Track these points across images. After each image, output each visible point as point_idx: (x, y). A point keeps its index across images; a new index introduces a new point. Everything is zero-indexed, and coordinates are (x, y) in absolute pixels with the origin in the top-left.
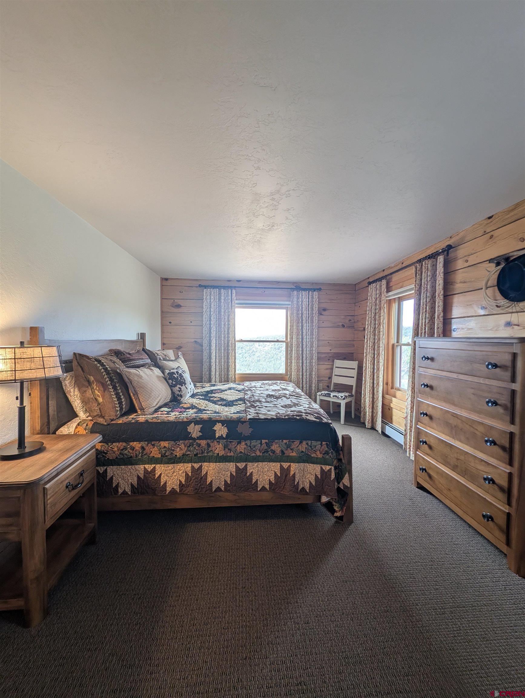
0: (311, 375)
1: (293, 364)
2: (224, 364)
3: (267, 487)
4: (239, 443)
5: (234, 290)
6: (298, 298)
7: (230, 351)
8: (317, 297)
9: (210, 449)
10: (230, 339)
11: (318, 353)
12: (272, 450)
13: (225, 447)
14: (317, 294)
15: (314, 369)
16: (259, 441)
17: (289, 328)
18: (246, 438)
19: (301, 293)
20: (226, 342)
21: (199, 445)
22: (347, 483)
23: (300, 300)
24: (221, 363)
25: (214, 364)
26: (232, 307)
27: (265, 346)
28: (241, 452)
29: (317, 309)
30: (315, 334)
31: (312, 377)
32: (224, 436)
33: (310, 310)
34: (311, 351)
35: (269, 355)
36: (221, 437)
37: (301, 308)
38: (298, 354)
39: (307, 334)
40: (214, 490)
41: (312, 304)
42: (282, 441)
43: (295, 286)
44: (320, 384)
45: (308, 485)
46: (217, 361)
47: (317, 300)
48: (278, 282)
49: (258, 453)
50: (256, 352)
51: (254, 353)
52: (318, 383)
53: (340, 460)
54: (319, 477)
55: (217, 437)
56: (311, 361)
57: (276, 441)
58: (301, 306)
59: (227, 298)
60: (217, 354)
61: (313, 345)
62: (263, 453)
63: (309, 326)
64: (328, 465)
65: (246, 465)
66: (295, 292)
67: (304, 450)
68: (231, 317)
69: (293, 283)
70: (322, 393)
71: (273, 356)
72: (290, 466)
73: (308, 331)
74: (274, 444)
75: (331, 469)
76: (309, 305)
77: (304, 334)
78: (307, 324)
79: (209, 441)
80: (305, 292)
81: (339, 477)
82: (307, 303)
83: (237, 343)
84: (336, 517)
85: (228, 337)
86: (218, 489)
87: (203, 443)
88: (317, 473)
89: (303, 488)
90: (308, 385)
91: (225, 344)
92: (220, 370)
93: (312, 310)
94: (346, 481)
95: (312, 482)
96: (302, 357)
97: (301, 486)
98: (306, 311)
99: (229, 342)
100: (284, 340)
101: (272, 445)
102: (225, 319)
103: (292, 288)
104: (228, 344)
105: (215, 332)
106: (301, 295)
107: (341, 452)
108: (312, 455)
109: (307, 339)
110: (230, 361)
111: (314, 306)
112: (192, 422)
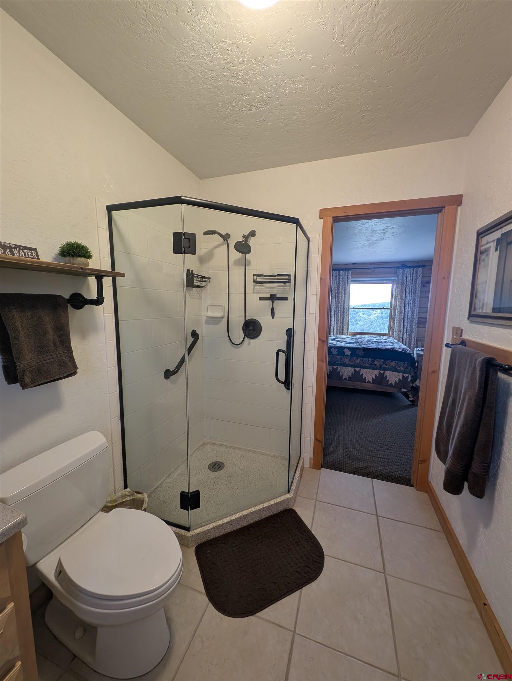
0: (410, 335)
1: (395, 326)
2: (340, 325)
3: (371, 381)
4: (357, 359)
5: (350, 271)
6: (403, 274)
7: (345, 316)
8: (421, 272)
9: (342, 360)
10: (346, 307)
11: (418, 318)
12: (374, 364)
13: (349, 360)
14: (421, 270)
15: (414, 330)
16: (367, 359)
17: (394, 298)
18: (360, 357)
19: (406, 270)
20: (342, 309)
21: (336, 358)
22: (418, 384)
23: (405, 276)
24: (338, 323)
25: (333, 325)
26: (347, 283)
27: (370, 315)
28: (358, 363)
29: (420, 282)
30: (416, 303)
31: (412, 337)
32: (349, 355)
33: (413, 283)
34: (412, 316)
35: (375, 325)
36: (347, 355)
37: (405, 282)
38: (400, 319)
39: (410, 303)
40: (343, 379)
41: (416, 278)
42: (381, 360)
43: (402, 265)
44: (419, 343)
45: (394, 382)
46: (335, 322)
47: (421, 275)
48: (387, 263)
49: (367, 365)
50: (360, 320)
51: (357, 322)
52: (416, 342)
53: (415, 373)
54: (401, 379)
55: (345, 355)
56: (412, 324)
57: (377, 360)
58: (405, 280)
59: (344, 277)
60: (335, 317)
61: (414, 311)
62: (369, 365)
63: (411, 296)
64: (407, 374)
65: (360, 370)
66: (401, 270)
67: (393, 365)
68: (347, 291)
69: (400, 262)
70: (419, 348)
71: (380, 326)
72: (384, 372)
73: (411, 300)
74: (376, 361)
75: (409, 376)
76: (412, 279)
77: (407, 302)
78: (410, 295)
79: (342, 357)
80: (410, 269)
81: (414, 380)
82: (411, 278)
83: (350, 310)
84: (410, 401)
85: (344, 306)
86: (345, 379)
87: (339, 357)
88: (400, 377)
89: (391, 384)
90: (407, 343)
91: (341, 310)
92: (337, 329)
93: (416, 283)
94: (417, 383)
95: (396, 381)
96: (404, 321)
97: (390, 382)
98: (410, 284)
99: (344, 309)
100: (389, 307)
101: (375, 361)
102: (342, 292)
103: (398, 267)
104: (344, 310)
105: (334, 302)
106: (406, 272)
107: (416, 369)
108: (398, 368)
109: (409, 307)
110: (345, 322)
111: (418, 280)
112: (333, 347)
